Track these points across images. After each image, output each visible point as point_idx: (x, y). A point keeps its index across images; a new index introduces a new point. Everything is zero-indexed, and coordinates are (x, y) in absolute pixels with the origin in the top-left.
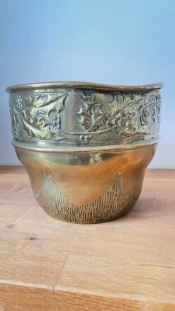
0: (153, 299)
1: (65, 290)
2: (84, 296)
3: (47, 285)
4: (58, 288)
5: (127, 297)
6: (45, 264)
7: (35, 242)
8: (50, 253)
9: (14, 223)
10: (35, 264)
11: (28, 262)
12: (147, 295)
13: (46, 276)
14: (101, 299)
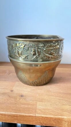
0: (68, 117)
1: (40, 116)
2: (46, 117)
3: (33, 114)
4: (37, 115)
5: (60, 117)
6: (30, 106)
7: (23, 97)
8: (30, 102)
9: (13, 89)
10: (26, 106)
11: (23, 105)
12: (66, 116)
13: (31, 111)
14: (52, 118)
